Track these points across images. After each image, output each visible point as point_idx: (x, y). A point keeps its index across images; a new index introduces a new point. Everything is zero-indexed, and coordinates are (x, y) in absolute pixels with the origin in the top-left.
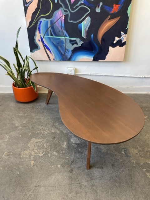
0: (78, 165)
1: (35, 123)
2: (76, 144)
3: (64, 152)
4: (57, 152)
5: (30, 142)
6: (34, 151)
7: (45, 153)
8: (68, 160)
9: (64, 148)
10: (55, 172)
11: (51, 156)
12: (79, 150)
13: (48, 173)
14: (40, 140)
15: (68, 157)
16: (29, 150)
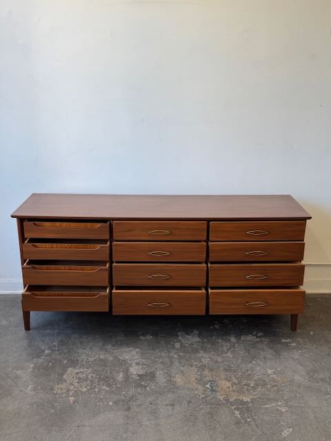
2: (139, 375)
5: (66, 372)
6: (73, 385)
7: (89, 387)
8: (125, 396)
9: (118, 380)
10: (105, 411)
11: (99, 391)
12: (143, 383)
14: (81, 370)
15: (124, 393)
16: (65, 384)
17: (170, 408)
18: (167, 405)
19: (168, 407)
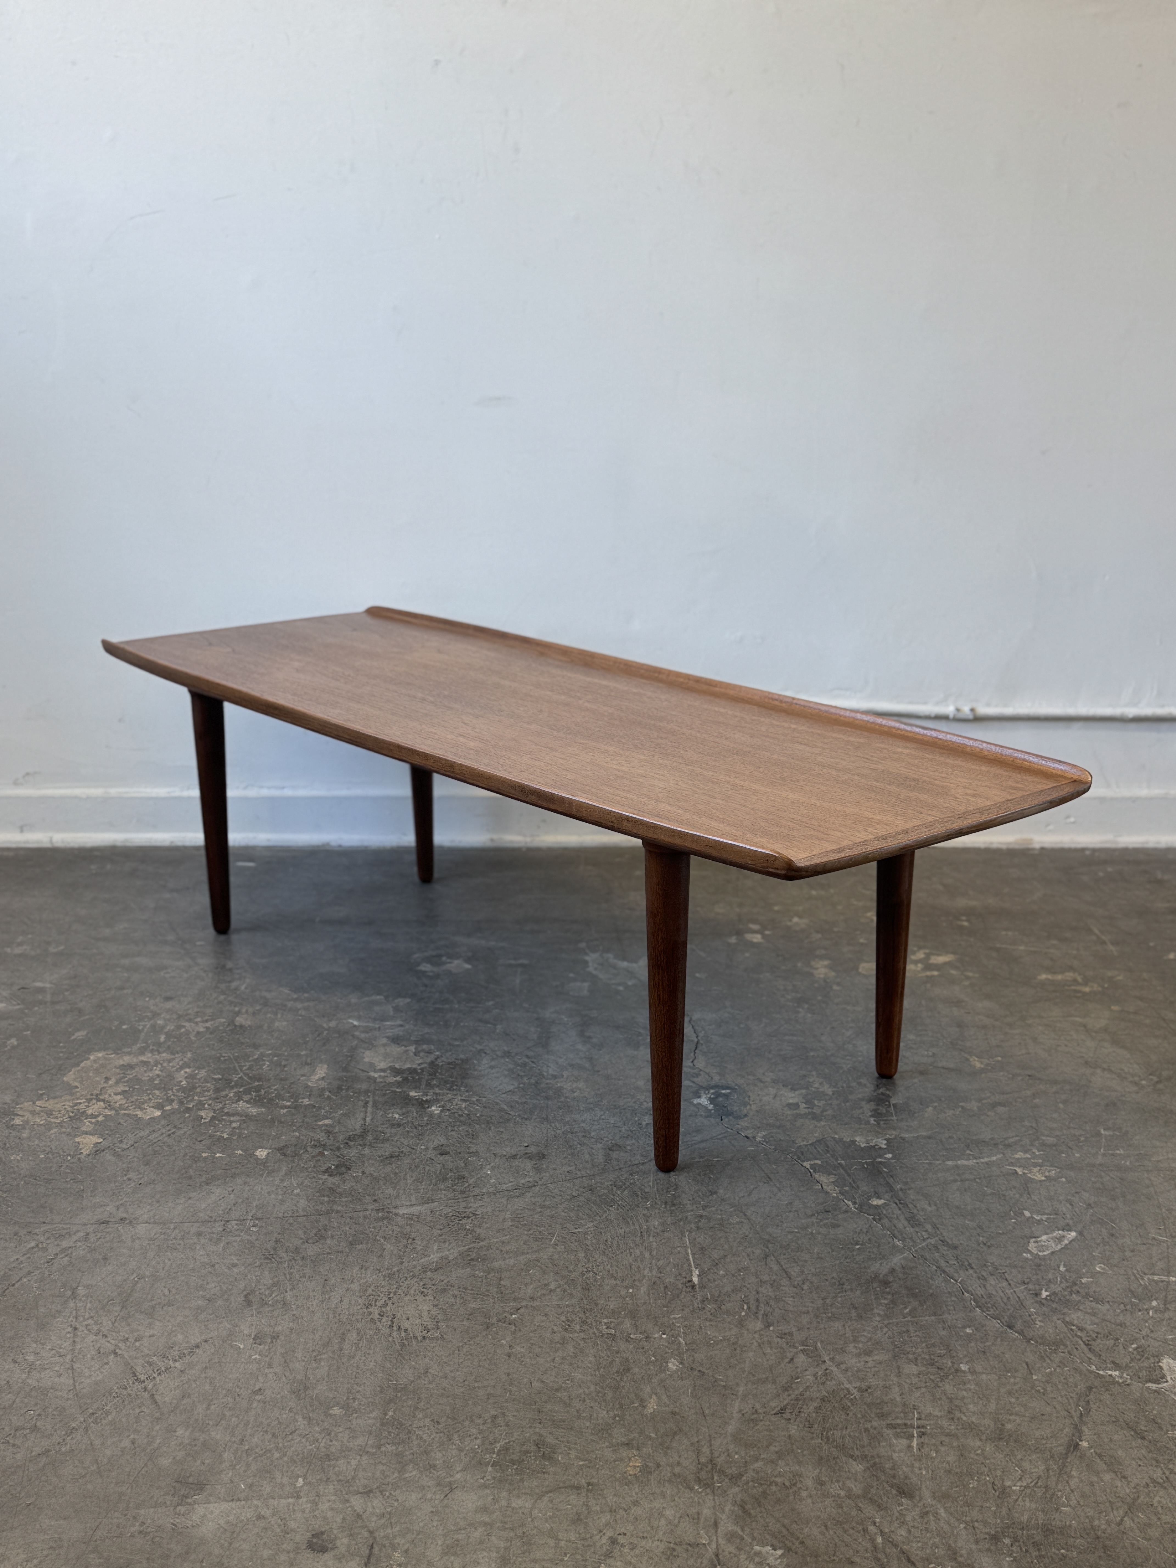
0: (387, 1149)
1: (122, 988)
2: (396, 1072)
3: (306, 1102)
4: (257, 1102)
5: (78, 1065)
6: (103, 1101)
7: (175, 1105)
8: (329, 1132)
9: (307, 1086)
10: (234, 1176)
11: (213, 1118)
12: (412, 1094)
13: (190, 1178)
14: (148, 1057)
15: (327, 1122)
16: (68, 1097)
17: (529, 1164)
18: (514, 1157)
19: (516, 1163)
